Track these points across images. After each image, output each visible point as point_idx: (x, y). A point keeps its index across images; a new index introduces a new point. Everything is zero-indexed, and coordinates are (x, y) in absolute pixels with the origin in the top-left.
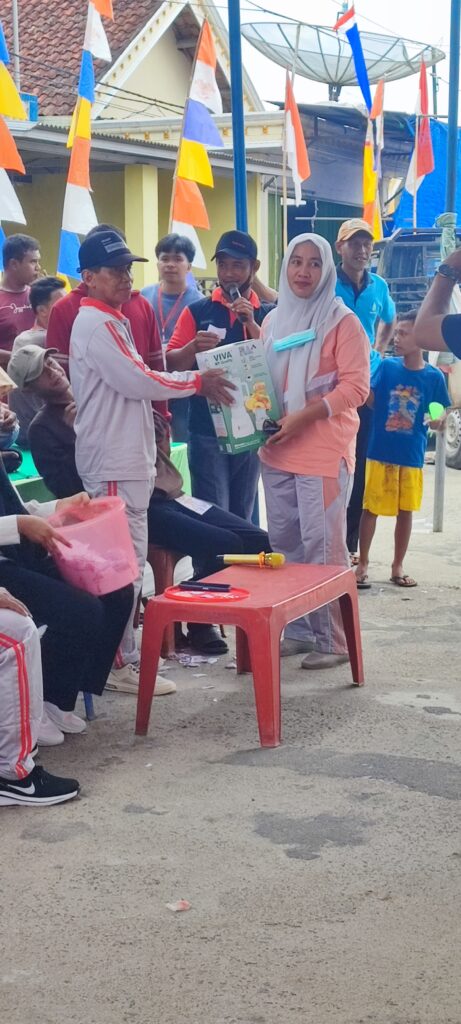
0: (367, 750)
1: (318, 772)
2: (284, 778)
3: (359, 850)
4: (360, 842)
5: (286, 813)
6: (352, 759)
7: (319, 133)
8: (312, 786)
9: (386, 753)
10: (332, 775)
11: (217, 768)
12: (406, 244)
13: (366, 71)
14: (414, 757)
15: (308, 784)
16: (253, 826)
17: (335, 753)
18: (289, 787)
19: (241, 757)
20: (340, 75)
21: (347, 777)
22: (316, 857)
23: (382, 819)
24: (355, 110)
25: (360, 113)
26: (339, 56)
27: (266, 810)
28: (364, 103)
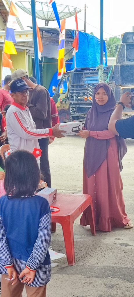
7: (43, 36)
10: (98, 277)
12: (78, 73)
13: (58, 15)
20: (48, 17)
21: (103, 278)
24: (55, 28)
25: (57, 30)
26: (48, 11)
28: (58, 27)
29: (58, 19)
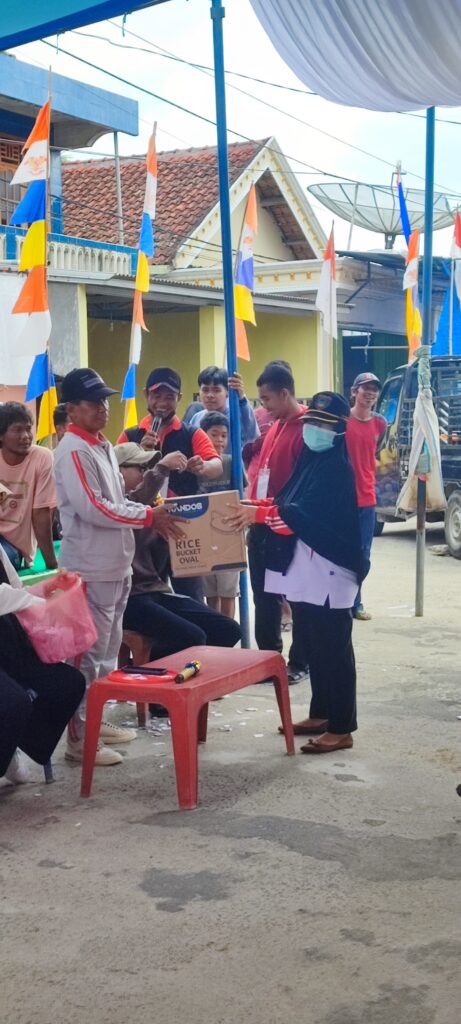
0: (270, 813)
1: (217, 833)
2: (186, 838)
3: (220, 904)
4: (225, 897)
5: (174, 869)
6: (252, 821)
8: (207, 845)
9: (285, 816)
10: (227, 836)
11: (134, 827)
14: (307, 819)
15: (203, 843)
16: (140, 881)
17: (239, 816)
18: (187, 846)
19: (159, 819)
20: (393, 226)
21: (239, 837)
22: (181, 909)
23: (252, 876)
27: (158, 866)
29: (407, 231)
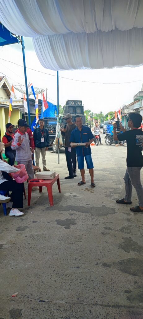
0: (68, 205)
16: (56, 223)
28: (34, 98)
29: (34, 94)
